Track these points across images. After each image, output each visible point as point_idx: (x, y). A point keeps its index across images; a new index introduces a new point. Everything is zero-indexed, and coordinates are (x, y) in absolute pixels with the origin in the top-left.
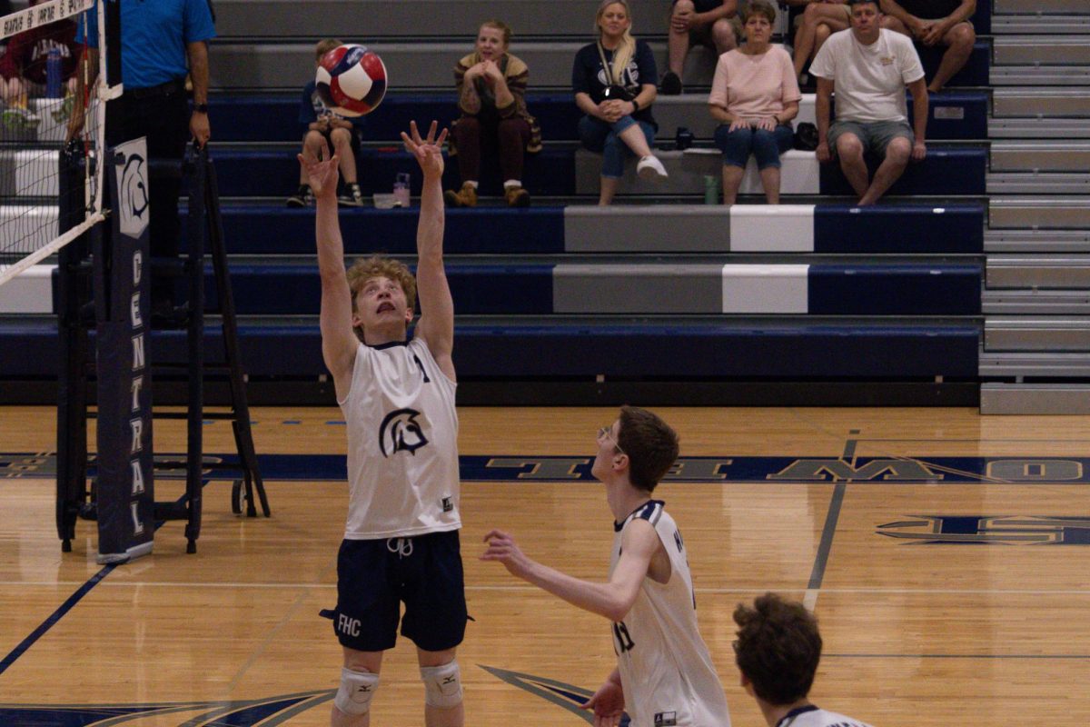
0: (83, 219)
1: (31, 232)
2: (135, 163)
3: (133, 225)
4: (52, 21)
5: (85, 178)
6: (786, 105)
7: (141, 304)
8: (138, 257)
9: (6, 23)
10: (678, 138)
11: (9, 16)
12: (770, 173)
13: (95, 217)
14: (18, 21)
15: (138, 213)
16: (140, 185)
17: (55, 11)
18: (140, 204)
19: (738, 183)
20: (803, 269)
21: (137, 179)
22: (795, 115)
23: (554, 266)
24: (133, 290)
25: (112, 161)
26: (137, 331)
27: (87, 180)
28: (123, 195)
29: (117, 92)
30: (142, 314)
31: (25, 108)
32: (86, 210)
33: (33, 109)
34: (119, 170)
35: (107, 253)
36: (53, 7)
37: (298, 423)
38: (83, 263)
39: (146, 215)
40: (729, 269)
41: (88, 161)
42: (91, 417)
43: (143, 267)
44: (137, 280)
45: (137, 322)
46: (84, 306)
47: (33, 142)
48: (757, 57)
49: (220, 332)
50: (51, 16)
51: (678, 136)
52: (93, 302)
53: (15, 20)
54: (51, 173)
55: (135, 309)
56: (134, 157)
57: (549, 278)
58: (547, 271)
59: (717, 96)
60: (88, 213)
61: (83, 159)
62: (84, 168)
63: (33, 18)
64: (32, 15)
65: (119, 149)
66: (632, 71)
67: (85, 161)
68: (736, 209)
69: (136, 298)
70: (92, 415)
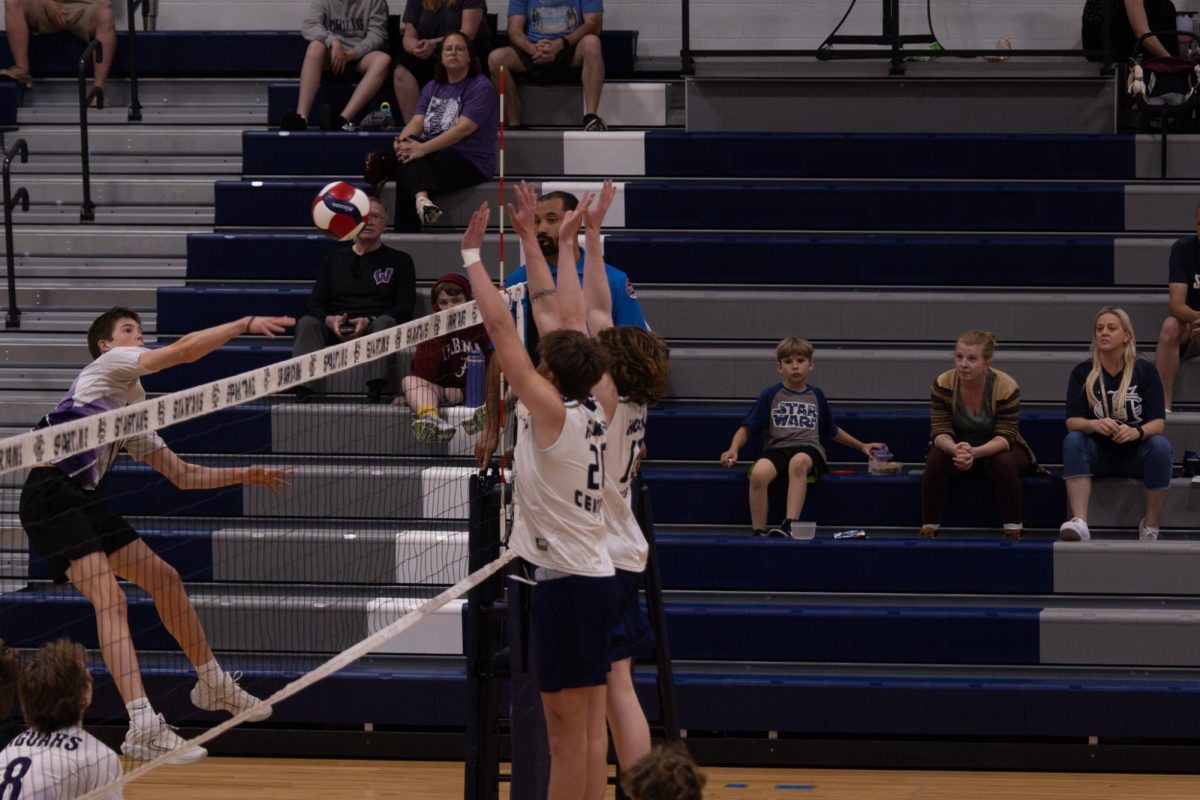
0: (497, 555)
1: (435, 571)
4: (463, 327)
5: (500, 507)
9: (409, 330)
10: (1186, 464)
11: (412, 322)
14: (423, 328)
17: (466, 315)
23: (1041, 610)
27: (502, 510)
31: (435, 417)
32: (501, 544)
33: (444, 417)
36: (464, 312)
37: (743, 786)
38: (496, 604)
41: (503, 489)
42: (506, 780)
46: (497, 654)
47: (443, 456)
49: (653, 680)
50: (461, 322)
51: (1185, 460)
52: (506, 650)
53: (420, 327)
54: (458, 503)
57: (1036, 622)
58: (1035, 615)
60: (503, 549)
61: (497, 485)
62: (498, 495)
63: (440, 325)
64: (439, 320)
66: (1136, 404)
67: (500, 486)
70: (505, 778)
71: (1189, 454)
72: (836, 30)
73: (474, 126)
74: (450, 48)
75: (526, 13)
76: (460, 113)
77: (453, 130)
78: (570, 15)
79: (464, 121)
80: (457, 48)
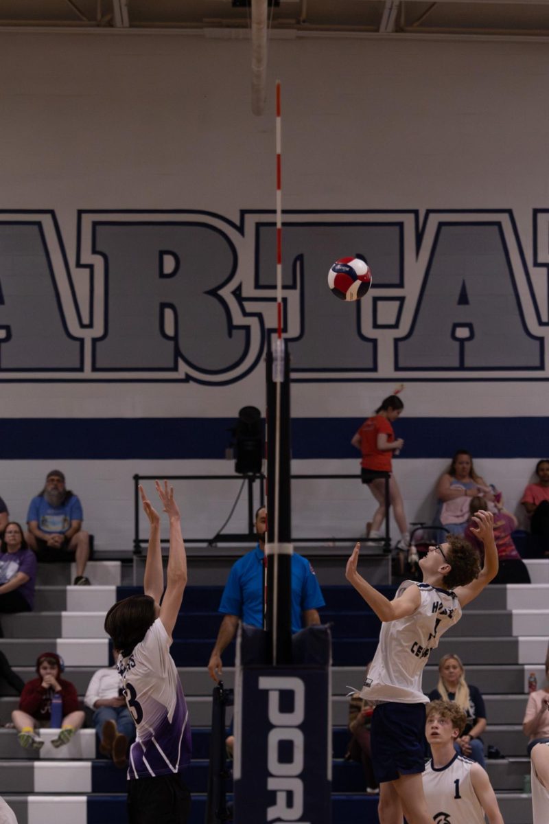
31: (32, 734)
71: (490, 747)
72: (222, 529)
73: (27, 578)
74: (10, 532)
75: (38, 520)
76: (19, 570)
77: (14, 581)
78: (65, 520)
79: (21, 575)
80: (16, 532)
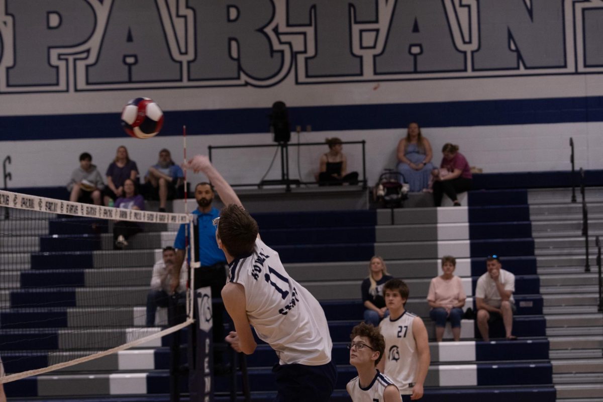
0: (185, 321)
2: (206, 298)
3: (206, 326)
6: (460, 301)
7: (209, 362)
8: (208, 341)
12: (456, 330)
13: (190, 321)
15: (208, 321)
16: (208, 308)
18: (209, 317)
19: (442, 334)
20: (474, 367)
21: (207, 306)
22: (463, 306)
24: (205, 355)
25: (197, 295)
26: (207, 375)
28: (201, 311)
29: (198, 265)
30: (209, 367)
32: (187, 316)
34: (199, 300)
35: (194, 340)
39: (211, 321)
40: (441, 367)
43: (210, 346)
44: (207, 351)
45: (207, 371)
48: (448, 281)
55: (206, 365)
56: (206, 295)
59: (430, 297)
60: (187, 318)
65: (199, 291)
68: (441, 344)
69: (207, 360)
72: (264, 177)
74: (127, 185)
